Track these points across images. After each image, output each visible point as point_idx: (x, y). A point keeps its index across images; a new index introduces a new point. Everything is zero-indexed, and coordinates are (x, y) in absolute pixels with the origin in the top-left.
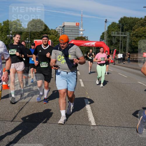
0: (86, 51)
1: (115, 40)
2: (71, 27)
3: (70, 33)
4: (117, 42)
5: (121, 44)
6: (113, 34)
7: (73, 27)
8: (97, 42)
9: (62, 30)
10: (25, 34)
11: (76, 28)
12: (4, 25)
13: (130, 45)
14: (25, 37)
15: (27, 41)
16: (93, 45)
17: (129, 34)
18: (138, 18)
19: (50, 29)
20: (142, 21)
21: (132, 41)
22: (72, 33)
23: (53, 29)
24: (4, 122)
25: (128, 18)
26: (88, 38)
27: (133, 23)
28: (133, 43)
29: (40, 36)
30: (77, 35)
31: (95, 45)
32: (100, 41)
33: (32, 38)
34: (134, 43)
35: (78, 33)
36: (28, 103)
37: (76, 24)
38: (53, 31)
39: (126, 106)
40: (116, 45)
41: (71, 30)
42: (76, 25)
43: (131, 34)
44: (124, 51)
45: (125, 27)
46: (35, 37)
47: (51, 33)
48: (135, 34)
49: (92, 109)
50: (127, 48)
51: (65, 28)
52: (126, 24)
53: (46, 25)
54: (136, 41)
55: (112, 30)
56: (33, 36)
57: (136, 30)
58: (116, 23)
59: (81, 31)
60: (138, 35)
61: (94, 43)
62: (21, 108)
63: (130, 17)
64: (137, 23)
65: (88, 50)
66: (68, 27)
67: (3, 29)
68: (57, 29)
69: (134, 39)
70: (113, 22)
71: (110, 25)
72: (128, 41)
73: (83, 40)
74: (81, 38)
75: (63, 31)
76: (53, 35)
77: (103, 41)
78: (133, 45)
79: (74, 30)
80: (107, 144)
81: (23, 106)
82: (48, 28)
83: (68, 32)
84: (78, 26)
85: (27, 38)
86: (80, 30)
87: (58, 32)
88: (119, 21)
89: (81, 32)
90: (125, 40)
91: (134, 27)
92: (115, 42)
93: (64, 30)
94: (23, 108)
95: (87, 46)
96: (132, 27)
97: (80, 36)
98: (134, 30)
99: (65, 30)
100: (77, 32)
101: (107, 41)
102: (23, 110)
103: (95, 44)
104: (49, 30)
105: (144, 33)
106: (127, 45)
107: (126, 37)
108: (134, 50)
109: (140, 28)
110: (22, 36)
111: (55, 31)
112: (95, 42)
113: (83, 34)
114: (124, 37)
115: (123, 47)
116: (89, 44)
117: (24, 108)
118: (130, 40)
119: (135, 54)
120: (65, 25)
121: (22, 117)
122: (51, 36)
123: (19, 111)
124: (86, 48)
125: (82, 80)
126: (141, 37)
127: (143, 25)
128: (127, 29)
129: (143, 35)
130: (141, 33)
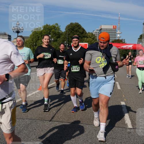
0: (123, 54)
2: (108, 30)
7: (110, 30)
8: (135, 45)
9: (99, 33)
10: (63, 38)
11: (113, 30)
12: (44, 29)
14: (63, 41)
16: (130, 48)
19: (88, 33)
23: (91, 32)
24: (43, 121)
26: (125, 40)
31: (132, 48)
32: (138, 43)
33: (69, 41)
35: (115, 36)
38: (90, 34)
42: (113, 28)
47: (88, 36)
51: (102, 31)
53: (83, 28)
59: (118, 34)
61: (131, 46)
66: (105, 30)
67: (43, 33)
68: (94, 31)
73: (120, 42)
74: (118, 41)
76: (90, 38)
77: (141, 44)
79: (111, 33)
82: (86, 32)
84: (115, 28)
85: (65, 41)
86: (117, 33)
87: (95, 35)
89: (118, 35)
95: (124, 49)
97: (117, 39)
102: (60, 110)
103: (132, 46)
104: (86, 33)
110: (61, 39)
111: (92, 34)
113: (120, 37)
116: (126, 47)
117: (62, 108)
120: (102, 28)
121: (60, 118)
122: (88, 39)
123: (57, 111)
124: (123, 51)
125: (119, 83)
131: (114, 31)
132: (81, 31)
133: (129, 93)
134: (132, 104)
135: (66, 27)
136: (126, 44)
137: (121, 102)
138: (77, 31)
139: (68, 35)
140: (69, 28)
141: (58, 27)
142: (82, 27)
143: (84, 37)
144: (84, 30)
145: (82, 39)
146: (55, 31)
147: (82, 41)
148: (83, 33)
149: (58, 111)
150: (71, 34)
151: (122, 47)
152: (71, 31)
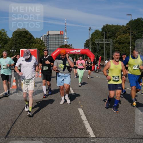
1: (99, 48)
2: (55, 36)
3: (55, 41)
4: (100, 48)
5: (105, 50)
6: (97, 41)
7: (57, 36)
8: (83, 49)
9: (46, 38)
10: (10, 44)
11: (60, 36)
15: (13, 50)
16: (78, 53)
17: (112, 41)
18: (120, 26)
19: (35, 38)
20: (124, 28)
22: (56, 41)
23: (38, 38)
25: (111, 26)
26: (72, 45)
27: (115, 30)
28: (116, 49)
29: (25, 45)
30: (62, 43)
31: (80, 53)
32: (85, 48)
33: (17, 47)
35: (62, 42)
36: (20, 116)
37: (60, 32)
38: (38, 40)
39: (122, 115)
40: (99, 52)
41: (56, 39)
43: (114, 41)
44: (107, 57)
45: (108, 35)
46: (20, 47)
47: (36, 42)
48: (118, 41)
49: (87, 120)
50: (110, 54)
51: (50, 37)
52: (109, 31)
54: (118, 47)
55: (96, 38)
56: (18, 45)
57: (119, 37)
58: (99, 31)
59: (66, 39)
61: (79, 51)
62: (14, 121)
63: (113, 25)
64: (119, 30)
66: (52, 36)
68: (42, 37)
69: (116, 46)
70: (96, 30)
71: (93, 33)
72: (111, 48)
73: (68, 47)
74: (65, 46)
75: (47, 40)
76: (38, 44)
77: (87, 48)
79: (59, 38)
81: (16, 119)
82: (33, 37)
83: (52, 40)
84: (62, 34)
85: (13, 47)
86: (64, 38)
87: (42, 40)
88: (102, 29)
89: (66, 41)
90: (108, 47)
91: (117, 34)
93: (48, 38)
94: (16, 121)
95: (73, 54)
96: (114, 35)
97: (64, 44)
98: (117, 37)
99: (50, 39)
100: (62, 40)
101: (91, 48)
102: (16, 123)
103: (80, 51)
104: (34, 39)
105: (126, 40)
107: (110, 44)
109: (122, 35)
110: (8, 45)
111: (40, 39)
112: (81, 50)
113: (67, 42)
114: (108, 44)
115: (106, 54)
116: (75, 52)
117: (18, 121)
118: (113, 46)
120: (49, 34)
121: (16, 132)
122: (36, 45)
123: (12, 124)
125: (72, 88)
126: (123, 43)
127: (125, 32)
128: (110, 36)
129: (126, 42)
130: (123, 39)
131: (62, 36)
132: (28, 36)
133: (84, 98)
134: (90, 110)
135: (13, 33)
137: (78, 109)
138: (24, 37)
139: (15, 40)
140: (16, 34)
141: (4, 33)
142: (30, 33)
143: (32, 43)
144: (32, 36)
145: (30, 45)
146: (2, 37)
147: (30, 46)
148: (30, 39)
149: (14, 124)
150: (18, 40)
151: (71, 52)
152: (19, 37)
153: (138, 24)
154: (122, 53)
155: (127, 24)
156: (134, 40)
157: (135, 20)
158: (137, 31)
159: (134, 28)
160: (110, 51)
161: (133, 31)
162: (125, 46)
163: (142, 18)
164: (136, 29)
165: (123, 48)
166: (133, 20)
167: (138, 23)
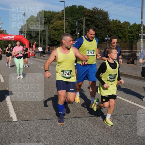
0: (5, 45)
4: (36, 35)
5: (41, 37)
8: (17, 36)
13: (50, 38)
16: (12, 39)
17: (47, 28)
18: (55, 12)
20: (59, 14)
21: (51, 35)
25: (46, 12)
26: (6, 31)
27: (51, 16)
31: (14, 39)
32: (20, 34)
34: (53, 36)
40: (35, 38)
43: (50, 27)
44: (43, 44)
48: (54, 27)
49: (13, 105)
50: (46, 41)
54: (54, 34)
57: (54, 23)
60: (56, 28)
61: (12, 37)
63: (48, 11)
65: (7, 44)
69: (52, 32)
72: (47, 34)
73: (2, 33)
77: (22, 35)
78: (52, 38)
80: (30, 139)
90: (44, 33)
91: (52, 20)
92: (35, 35)
95: (6, 40)
96: (50, 21)
98: (52, 23)
101: (26, 34)
103: (14, 37)
105: (62, 27)
106: (47, 38)
107: (45, 30)
108: (53, 43)
109: (57, 21)
113: (1, 28)
115: (42, 41)
116: (8, 38)
118: (49, 33)
119: (54, 47)
124: (5, 42)
125: (2, 75)
126: (59, 30)
127: (60, 19)
128: (46, 22)
129: (61, 29)
130: (59, 26)
136: (8, 35)
137: (5, 95)
153: (73, 12)
154: (58, 39)
155: (63, 11)
156: (69, 27)
157: (70, 7)
158: (72, 18)
159: (69, 15)
160: (45, 37)
161: (68, 18)
162: (61, 33)
163: (76, 5)
164: (72, 16)
165: (59, 35)
166: (68, 7)
167: (73, 10)
